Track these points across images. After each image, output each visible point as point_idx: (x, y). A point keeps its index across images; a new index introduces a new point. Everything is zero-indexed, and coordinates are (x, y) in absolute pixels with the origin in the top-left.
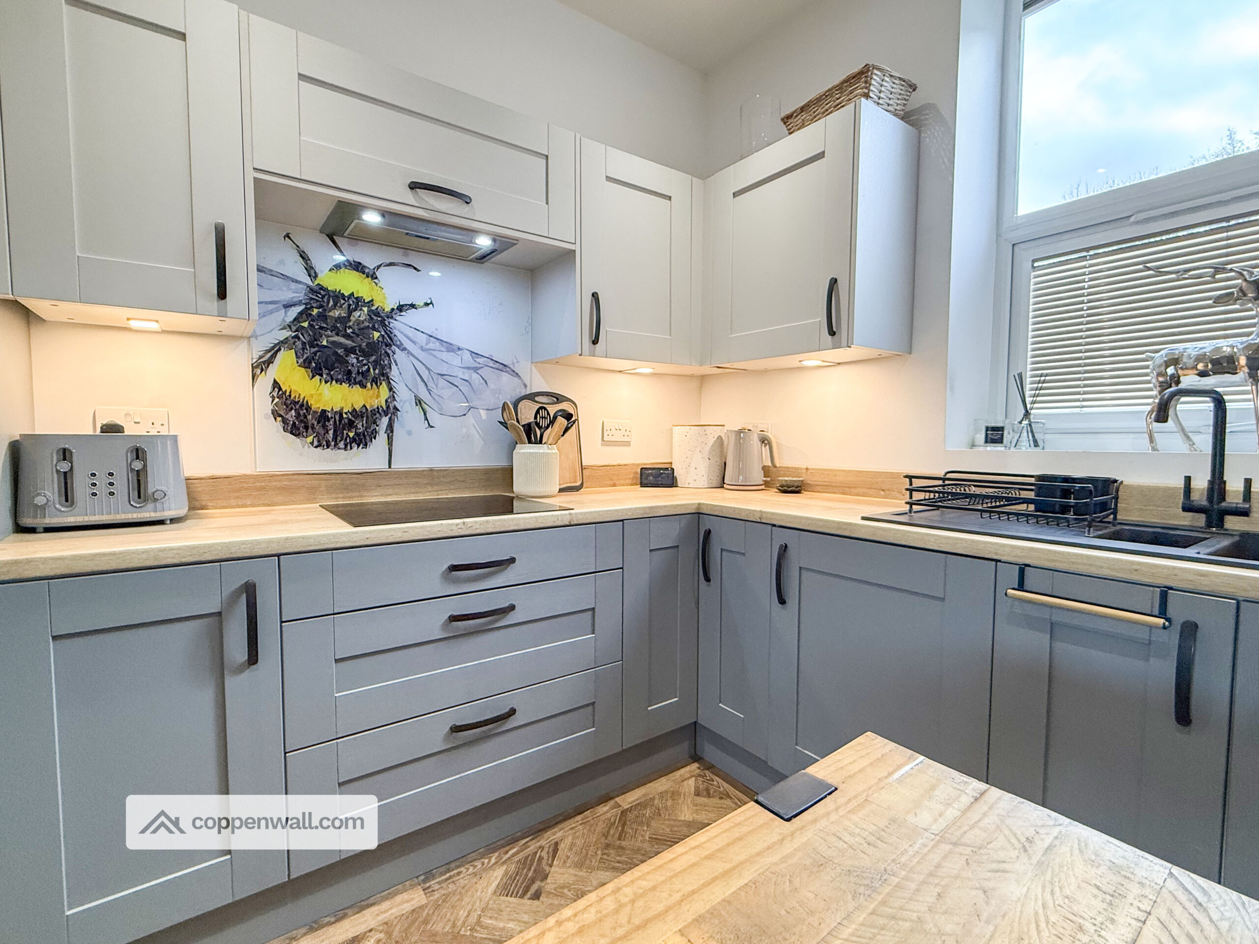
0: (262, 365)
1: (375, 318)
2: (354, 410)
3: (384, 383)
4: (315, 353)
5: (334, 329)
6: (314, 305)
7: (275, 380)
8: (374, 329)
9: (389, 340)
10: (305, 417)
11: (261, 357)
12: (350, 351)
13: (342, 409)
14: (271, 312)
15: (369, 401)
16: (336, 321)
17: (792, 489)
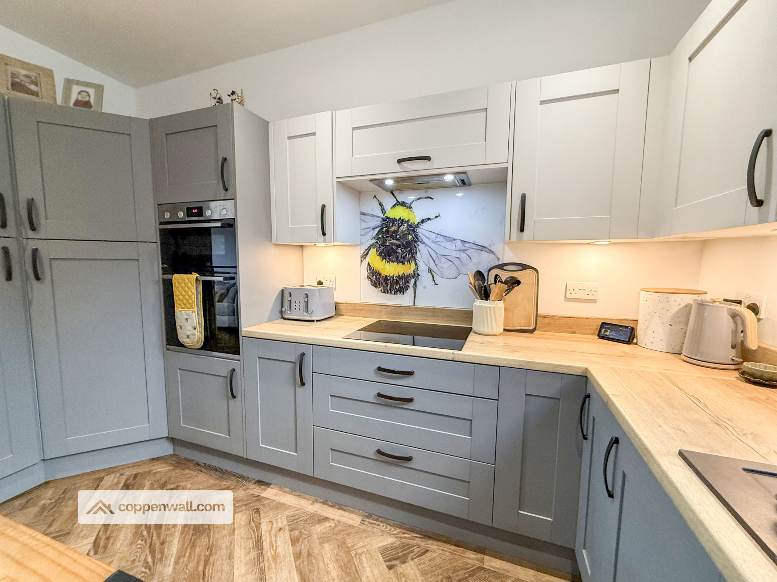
0: (365, 256)
1: (410, 228)
2: (399, 275)
3: (413, 262)
4: (384, 249)
5: (392, 236)
6: (384, 226)
7: (369, 263)
8: (410, 234)
10: (379, 279)
11: (364, 253)
13: (394, 275)
14: (368, 232)
15: (406, 271)
16: (393, 233)
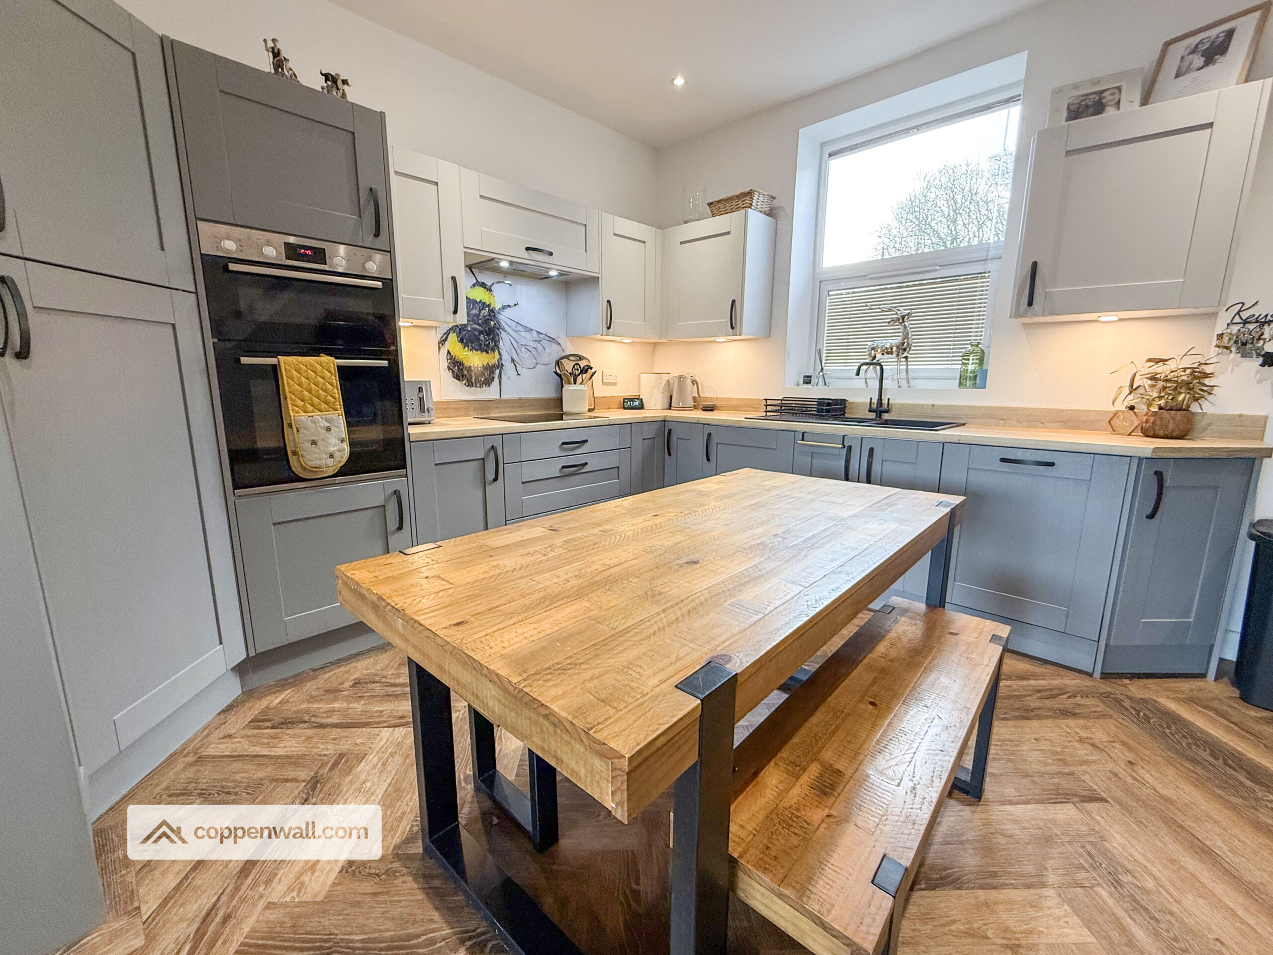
1: (492, 314)
2: (484, 366)
3: (496, 350)
4: (465, 335)
5: (473, 320)
7: (448, 350)
8: (491, 320)
9: (498, 327)
10: (462, 370)
11: (442, 338)
12: (481, 333)
13: (478, 365)
15: (491, 361)
16: (474, 316)
17: (709, 409)
